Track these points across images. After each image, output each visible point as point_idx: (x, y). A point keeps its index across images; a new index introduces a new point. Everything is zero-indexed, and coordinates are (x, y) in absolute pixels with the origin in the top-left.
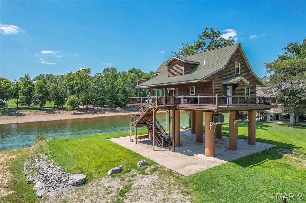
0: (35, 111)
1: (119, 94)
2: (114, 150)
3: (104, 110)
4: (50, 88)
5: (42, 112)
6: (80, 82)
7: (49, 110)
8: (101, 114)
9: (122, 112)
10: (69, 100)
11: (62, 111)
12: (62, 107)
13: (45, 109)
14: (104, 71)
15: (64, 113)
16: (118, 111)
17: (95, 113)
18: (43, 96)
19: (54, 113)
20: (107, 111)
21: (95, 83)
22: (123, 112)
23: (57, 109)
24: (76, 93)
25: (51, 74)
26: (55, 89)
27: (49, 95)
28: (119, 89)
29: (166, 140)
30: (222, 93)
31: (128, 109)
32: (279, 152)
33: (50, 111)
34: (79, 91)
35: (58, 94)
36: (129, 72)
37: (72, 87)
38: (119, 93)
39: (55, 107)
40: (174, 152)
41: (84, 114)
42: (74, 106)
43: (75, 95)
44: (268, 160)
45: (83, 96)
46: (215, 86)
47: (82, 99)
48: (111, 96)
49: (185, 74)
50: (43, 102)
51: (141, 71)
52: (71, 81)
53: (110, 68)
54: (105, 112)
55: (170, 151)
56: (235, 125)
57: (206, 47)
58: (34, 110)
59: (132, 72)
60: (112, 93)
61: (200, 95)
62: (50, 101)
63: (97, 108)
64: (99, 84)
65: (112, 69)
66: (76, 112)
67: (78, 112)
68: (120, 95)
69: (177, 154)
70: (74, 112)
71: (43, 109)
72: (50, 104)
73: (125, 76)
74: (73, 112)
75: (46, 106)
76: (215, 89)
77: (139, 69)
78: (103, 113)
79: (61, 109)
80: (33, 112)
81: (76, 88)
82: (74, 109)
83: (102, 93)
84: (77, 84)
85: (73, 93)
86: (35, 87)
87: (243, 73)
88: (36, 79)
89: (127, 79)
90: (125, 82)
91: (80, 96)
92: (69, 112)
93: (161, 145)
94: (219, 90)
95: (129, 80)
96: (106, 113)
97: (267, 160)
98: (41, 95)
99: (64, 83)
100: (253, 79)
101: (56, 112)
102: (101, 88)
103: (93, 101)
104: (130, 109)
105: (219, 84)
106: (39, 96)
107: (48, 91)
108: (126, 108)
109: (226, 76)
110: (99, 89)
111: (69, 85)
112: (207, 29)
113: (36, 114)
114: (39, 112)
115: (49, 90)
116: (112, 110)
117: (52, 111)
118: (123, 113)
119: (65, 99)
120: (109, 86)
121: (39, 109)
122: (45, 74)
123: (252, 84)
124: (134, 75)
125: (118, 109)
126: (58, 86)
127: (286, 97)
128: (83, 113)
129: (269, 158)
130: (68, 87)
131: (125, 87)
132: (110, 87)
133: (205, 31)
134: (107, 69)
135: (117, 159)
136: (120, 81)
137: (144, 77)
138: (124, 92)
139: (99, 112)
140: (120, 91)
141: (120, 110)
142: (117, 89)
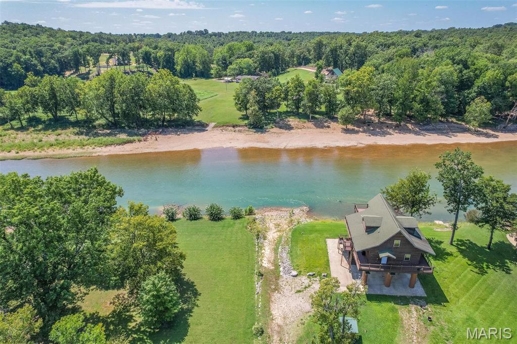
3: (388, 126)
5: (310, 124)
6: (358, 90)
7: (318, 119)
8: (381, 135)
10: (340, 114)
11: (332, 124)
13: (314, 118)
15: (334, 127)
17: (373, 132)
20: (391, 128)
28: (416, 96)
54: (388, 131)
67: (352, 128)
70: (346, 128)
73: (429, 76)
78: (383, 134)
80: (301, 122)
82: (345, 124)
90: (427, 85)
94: (374, 256)
96: (390, 133)
101: (325, 124)
114: (307, 123)
116: (400, 128)
128: (357, 129)
131: (426, 94)
132: (402, 95)
137: (475, 67)
138: (422, 101)
139: (380, 129)
140: (418, 99)
141: (413, 128)
142: (413, 96)
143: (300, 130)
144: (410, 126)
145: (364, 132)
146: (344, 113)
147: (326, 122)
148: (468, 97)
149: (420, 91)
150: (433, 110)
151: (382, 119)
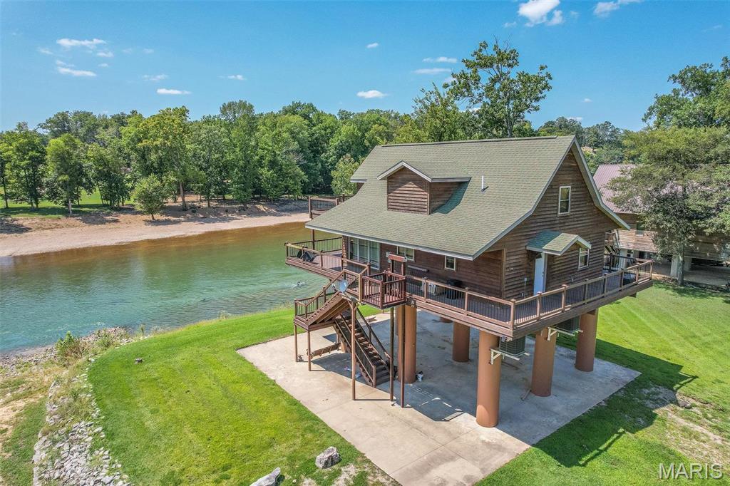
0: (53, 216)
1: (261, 170)
2: (257, 402)
3: (227, 211)
4: (87, 158)
5: (72, 221)
6: (165, 144)
7: (89, 213)
8: (220, 221)
9: (270, 214)
10: (138, 189)
11: (122, 217)
12: (121, 204)
13: (79, 212)
14: (222, 111)
15: (127, 221)
16: (260, 213)
17: (205, 219)
18: (71, 181)
19: (103, 222)
20: (234, 212)
21: (201, 143)
22: (275, 215)
23: (109, 211)
24: (155, 169)
25: (87, 111)
26: (101, 160)
27: (86, 175)
28: (262, 158)
29: (382, 364)
30: (524, 273)
31: (285, 207)
32: (647, 399)
33: (91, 216)
34: (161, 164)
35: (110, 174)
36: (286, 111)
37: (143, 155)
38: (262, 167)
39: (104, 205)
40: (403, 407)
41: (179, 222)
42: (152, 204)
43: (152, 175)
44: (624, 432)
45: (173, 179)
46: (508, 261)
47: (170, 184)
48: (241, 177)
49: (432, 211)
50: (71, 194)
51: (314, 110)
52: (140, 140)
53: (238, 102)
54: (230, 215)
55: (392, 400)
56: (549, 339)
57: (481, 91)
58: (52, 214)
59: (294, 113)
60: (245, 167)
61: (469, 290)
62: (90, 189)
63: (209, 205)
64: (212, 145)
65: (243, 105)
66: (157, 217)
67: (164, 218)
68: (266, 173)
69: (410, 413)
70: (153, 218)
71: (74, 212)
72: (91, 198)
73: (275, 124)
74: (149, 217)
75: (81, 203)
76: (508, 266)
77: (312, 105)
78: (224, 220)
79: (120, 210)
80: (49, 220)
81: (153, 157)
82: (151, 211)
83: (220, 167)
84: (157, 148)
85: (147, 171)
86: (48, 157)
87: (577, 210)
88: (49, 125)
89: (280, 132)
90: (275, 139)
91: (164, 178)
92: (140, 217)
93: (370, 381)
94: (517, 268)
95: (285, 135)
96: (234, 219)
97: (621, 434)
98: (66, 177)
99: (123, 142)
100: (599, 219)
101: (108, 218)
102: (217, 156)
103: (199, 188)
104: (290, 206)
105: (518, 253)
106: (60, 178)
107: (81, 167)
108: (281, 205)
109: (536, 229)
110: (213, 157)
111: (136, 151)
112: (484, 45)
113: (57, 226)
114: (63, 220)
115: (86, 164)
116: (247, 211)
117: (97, 215)
118: (272, 217)
119: (130, 185)
120: (238, 150)
121: (65, 212)
122: (72, 111)
123: (596, 232)
124: (296, 119)
125: (261, 206)
126: (107, 153)
127: (669, 225)
128: (174, 219)
129: (624, 428)
130: (134, 155)
131: (277, 152)
132: (240, 155)
133: (480, 50)
134: (231, 105)
135: (265, 435)
136: (264, 137)
137: (324, 124)
138: (273, 164)
139: (215, 215)
140: (265, 162)
141: (267, 210)
142: (257, 157)
143: (49, 231)
144: (262, 208)
145: (189, 220)
146: (146, 186)
147: (108, 214)
148: (326, 162)
149: (267, 150)
150: (291, 178)
151: (213, 204)
